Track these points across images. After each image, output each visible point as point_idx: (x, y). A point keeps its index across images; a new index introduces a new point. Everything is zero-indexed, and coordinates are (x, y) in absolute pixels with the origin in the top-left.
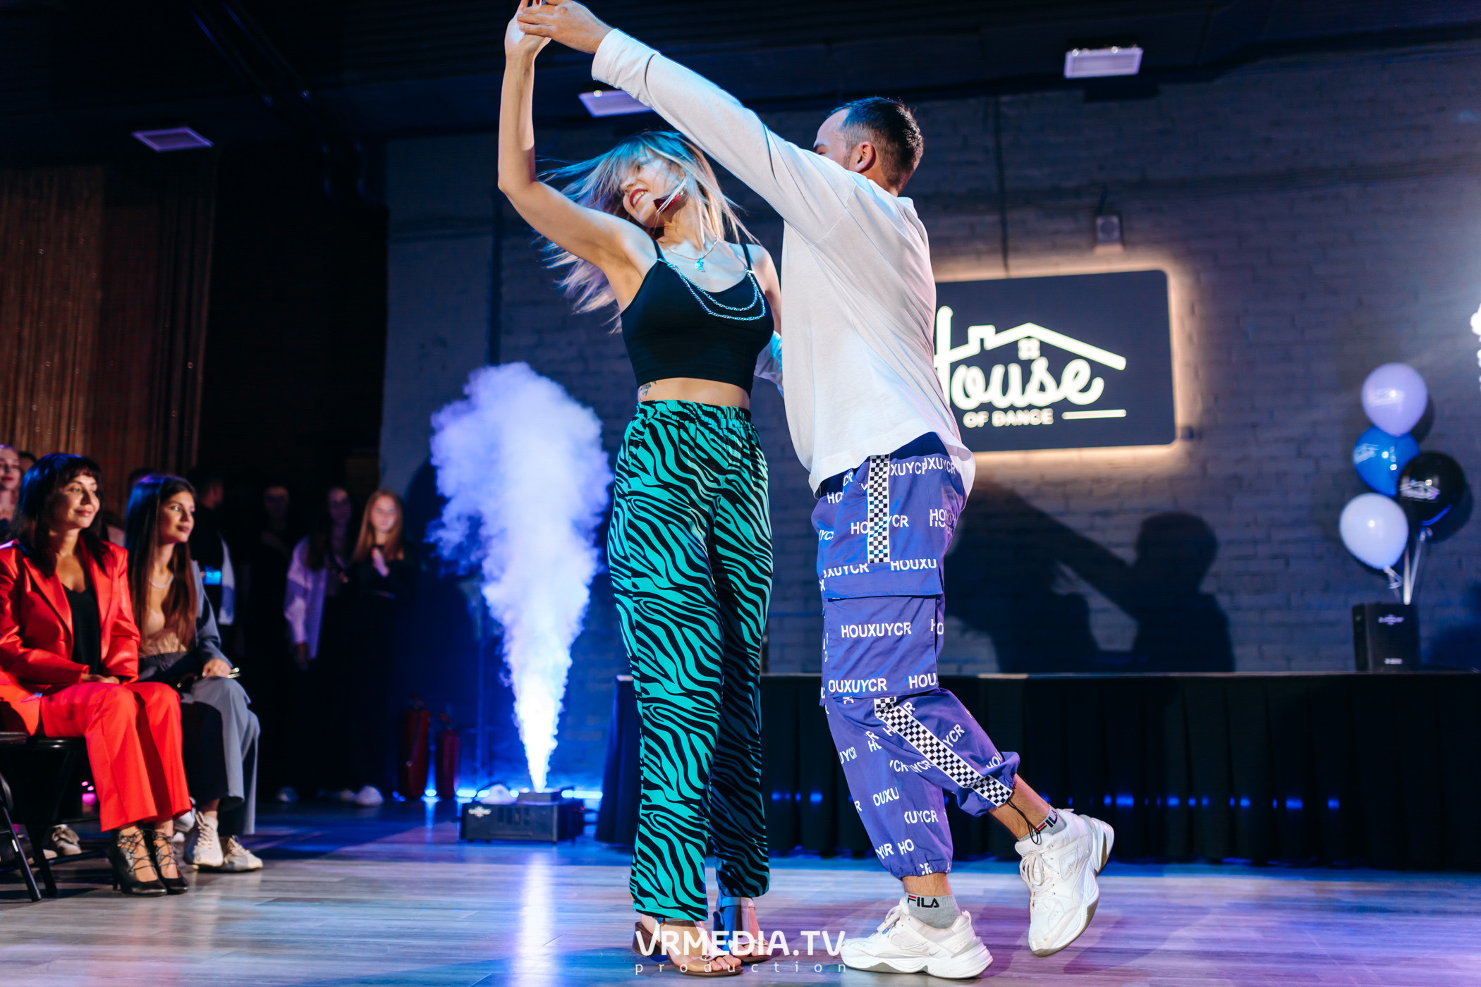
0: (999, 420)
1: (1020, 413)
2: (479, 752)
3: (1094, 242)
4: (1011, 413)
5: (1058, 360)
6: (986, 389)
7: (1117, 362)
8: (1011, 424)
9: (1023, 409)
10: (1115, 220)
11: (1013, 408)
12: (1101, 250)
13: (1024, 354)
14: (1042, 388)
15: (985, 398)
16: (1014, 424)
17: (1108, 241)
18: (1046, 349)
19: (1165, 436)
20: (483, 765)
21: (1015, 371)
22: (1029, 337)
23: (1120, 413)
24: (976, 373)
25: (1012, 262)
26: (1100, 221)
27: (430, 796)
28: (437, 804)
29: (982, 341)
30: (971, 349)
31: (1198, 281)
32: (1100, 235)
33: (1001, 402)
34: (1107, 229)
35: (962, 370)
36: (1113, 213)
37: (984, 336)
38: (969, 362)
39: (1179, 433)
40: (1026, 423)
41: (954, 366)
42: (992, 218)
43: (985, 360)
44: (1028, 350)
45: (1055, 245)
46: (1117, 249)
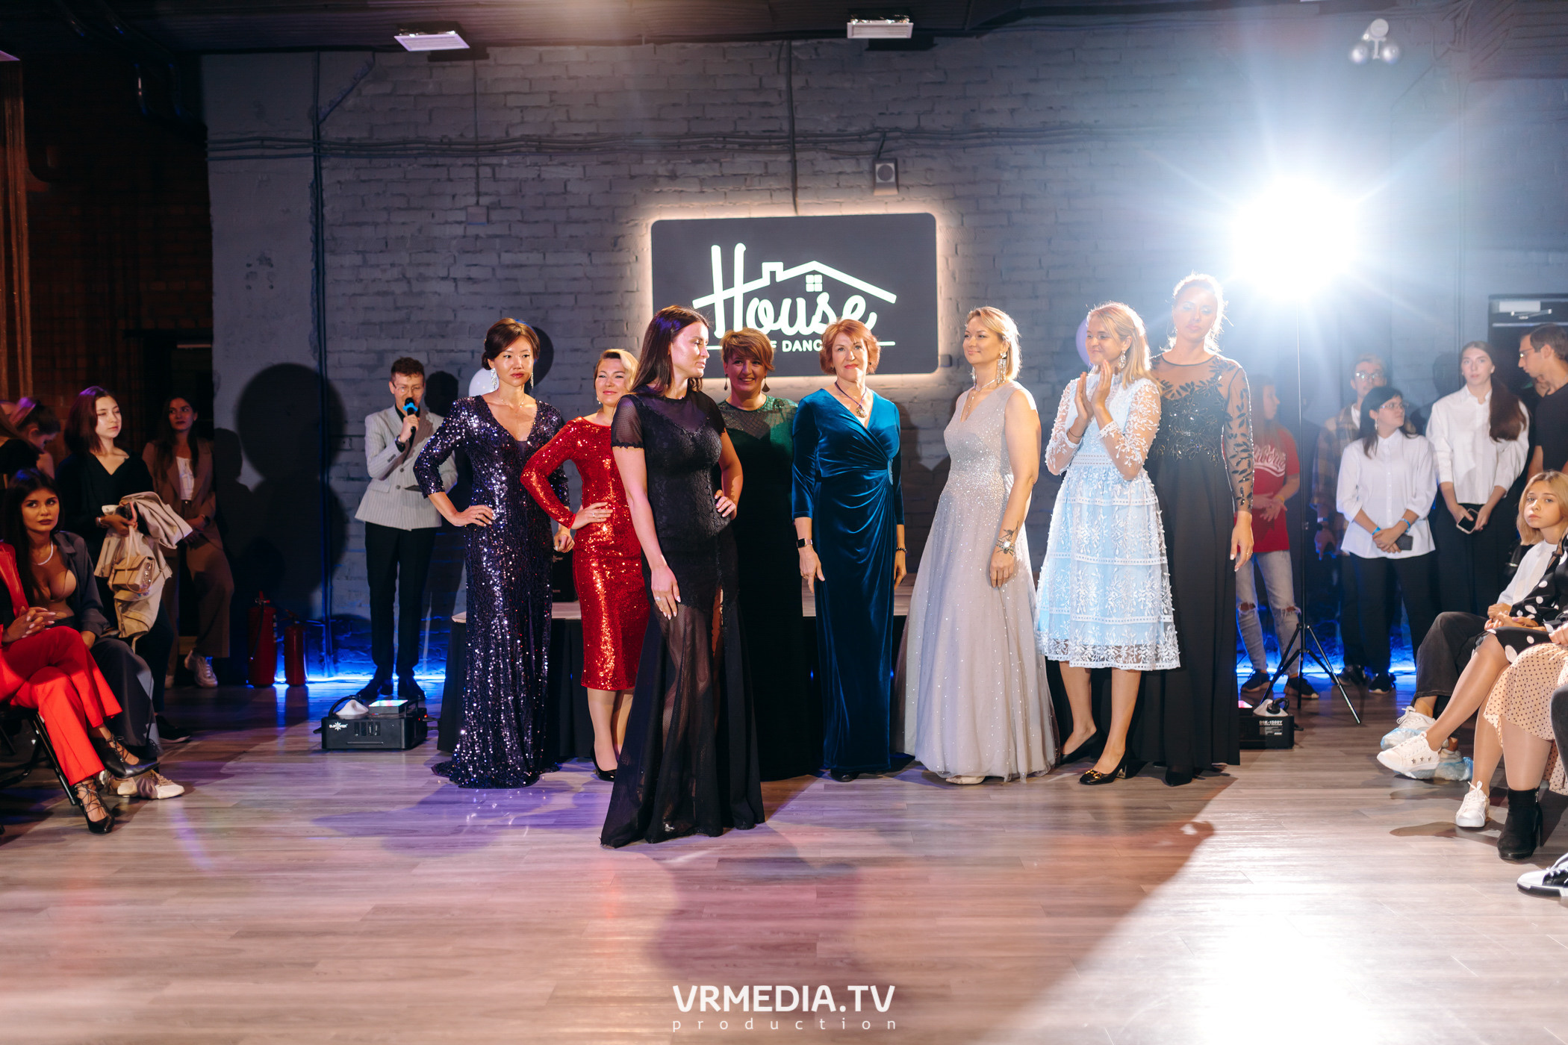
0: (787, 347)
1: (804, 342)
2: (324, 642)
3: (874, 186)
4: (797, 342)
5: (839, 294)
6: (776, 320)
7: (891, 298)
8: (797, 350)
9: (808, 338)
10: (892, 166)
11: (799, 337)
12: (878, 193)
13: (809, 288)
14: (825, 319)
15: (776, 327)
16: (800, 350)
17: (886, 186)
18: (829, 284)
19: (929, 366)
20: (328, 653)
21: (801, 303)
22: (814, 273)
23: (893, 343)
24: (767, 304)
25: (799, 201)
26: (878, 166)
27: (281, 686)
28: (288, 691)
29: (773, 274)
30: (764, 281)
31: (962, 224)
32: (878, 180)
33: (790, 331)
34: (884, 174)
35: (755, 301)
36: (890, 160)
37: (774, 270)
38: (760, 294)
39: (940, 363)
40: (810, 349)
41: (748, 298)
42: (785, 158)
43: (776, 293)
44: (814, 284)
45: (840, 186)
46: (894, 192)
